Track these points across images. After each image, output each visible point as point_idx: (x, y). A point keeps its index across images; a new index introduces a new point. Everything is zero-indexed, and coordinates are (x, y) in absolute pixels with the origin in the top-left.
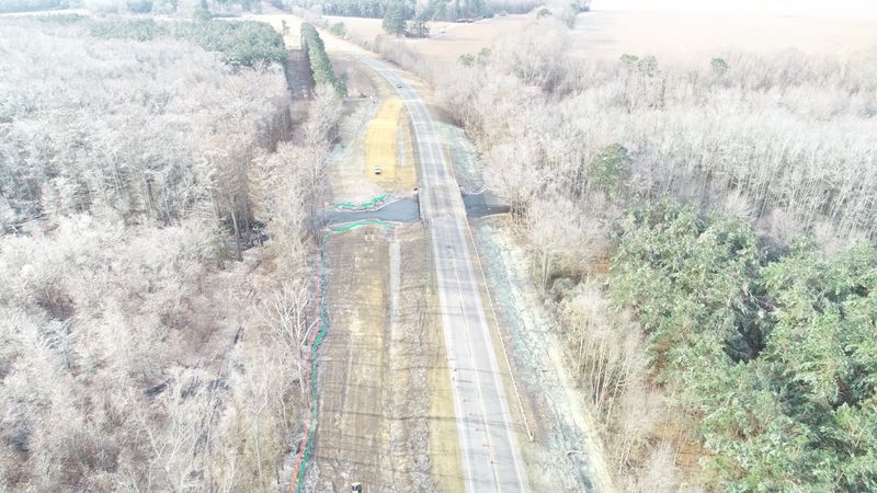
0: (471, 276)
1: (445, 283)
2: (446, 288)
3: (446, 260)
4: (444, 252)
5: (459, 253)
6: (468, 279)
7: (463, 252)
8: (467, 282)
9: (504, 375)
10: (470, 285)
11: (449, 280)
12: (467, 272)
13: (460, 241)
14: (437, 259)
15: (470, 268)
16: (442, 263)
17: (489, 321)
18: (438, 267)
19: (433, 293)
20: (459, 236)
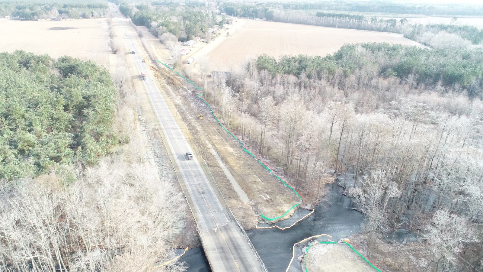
0: (183, 174)
1: (197, 168)
2: (196, 165)
3: (202, 182)
4: (205, 188)
5: (195, 189)
6: (185, 172)
7: (193, 191)
8: (185, 170)
9: (165, 139)
10: (183, 169)
11: (195, 169)
12: (186, 176)
13: (197, 201)
14: (207, 182)
15: (185, 179)
16: (203, 180)
17: (172, 154)
18: (205, 177)
19: (202, 162)
20: (199, 205)
